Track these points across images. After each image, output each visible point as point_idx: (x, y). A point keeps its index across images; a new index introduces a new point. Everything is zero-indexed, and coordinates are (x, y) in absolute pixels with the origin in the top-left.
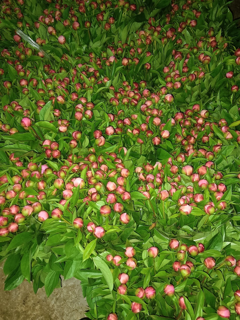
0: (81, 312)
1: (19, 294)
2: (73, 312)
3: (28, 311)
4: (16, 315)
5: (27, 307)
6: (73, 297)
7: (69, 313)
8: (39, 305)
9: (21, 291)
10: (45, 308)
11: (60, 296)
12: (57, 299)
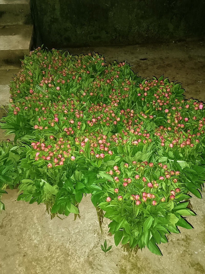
0: (88, 245)
1: (44, 245)
2: (82, 247)
3: (52, 254)
4: (45, 259)
5: (51, 252)
6: (80, 238)
7: (80, 249)
8: (59, 249)
9: (45, 244)
10: (64, 250)
11: (72, 240)
12: (70, 242)
